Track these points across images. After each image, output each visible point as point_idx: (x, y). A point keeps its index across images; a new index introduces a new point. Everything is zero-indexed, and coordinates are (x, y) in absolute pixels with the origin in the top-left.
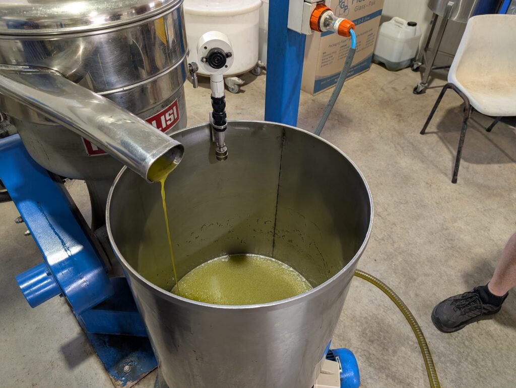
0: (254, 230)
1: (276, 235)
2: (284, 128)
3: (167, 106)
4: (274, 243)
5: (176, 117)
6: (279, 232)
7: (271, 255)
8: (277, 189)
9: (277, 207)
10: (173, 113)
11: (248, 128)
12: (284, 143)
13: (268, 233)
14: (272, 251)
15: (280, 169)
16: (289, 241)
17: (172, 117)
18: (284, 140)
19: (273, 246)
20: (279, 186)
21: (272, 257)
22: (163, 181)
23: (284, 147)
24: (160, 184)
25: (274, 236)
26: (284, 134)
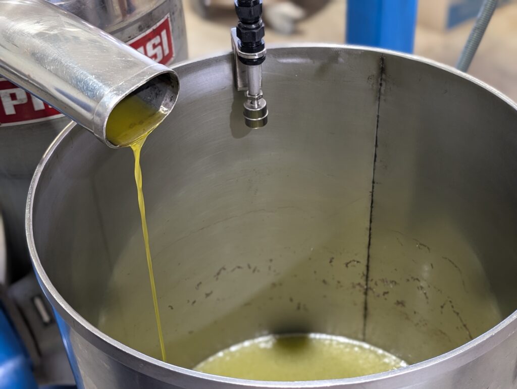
0: (324, 282)
1: (370, 292)
2: (383, 58)
3: (149, 27)
4: (366, 308)
5: (167, 52)
6: (376, 284)
7: (361, 336)
8: (371, 190)
9: (370, 229)
10: (161, 44)
11: (309, 61)
12: (383, 89)
13: (354, 287)
14: (361, 326)
15: (376, 146)
16: (398, 303)
17: (158, 50)
18: (384, 83)
19: (365, 316)
20: (373, 182)
21: (364, 340)
22: (136, 149)
23: (382, 97)
24: (131, 152)
25: (366, 294)
26: (382, 70)
